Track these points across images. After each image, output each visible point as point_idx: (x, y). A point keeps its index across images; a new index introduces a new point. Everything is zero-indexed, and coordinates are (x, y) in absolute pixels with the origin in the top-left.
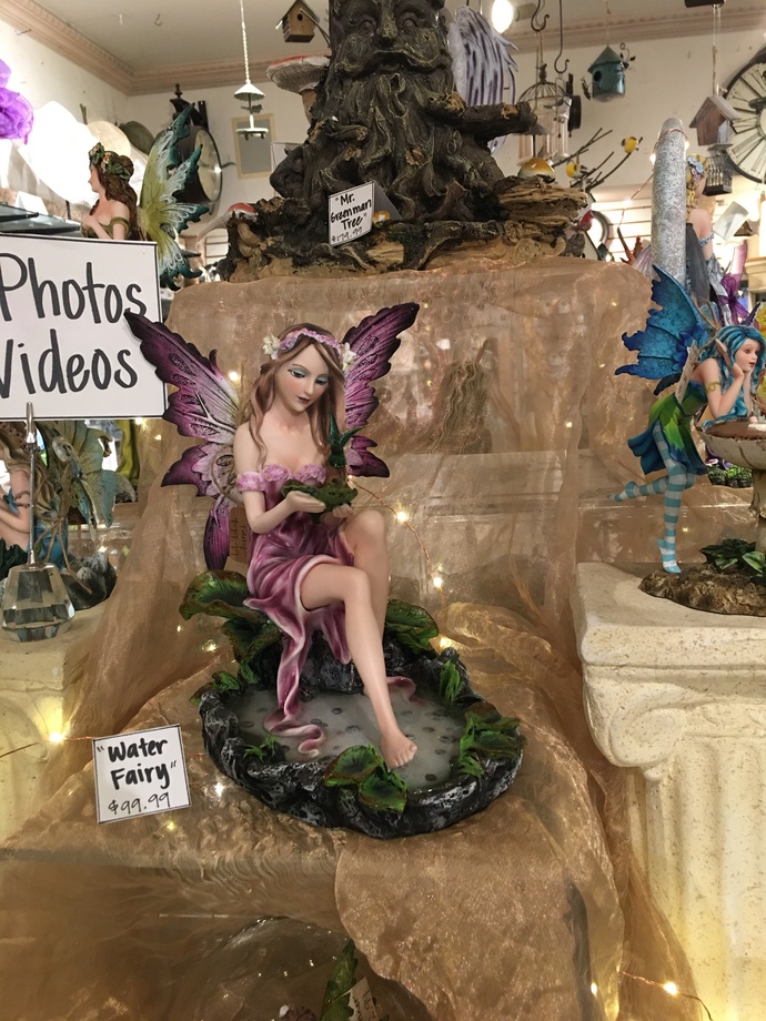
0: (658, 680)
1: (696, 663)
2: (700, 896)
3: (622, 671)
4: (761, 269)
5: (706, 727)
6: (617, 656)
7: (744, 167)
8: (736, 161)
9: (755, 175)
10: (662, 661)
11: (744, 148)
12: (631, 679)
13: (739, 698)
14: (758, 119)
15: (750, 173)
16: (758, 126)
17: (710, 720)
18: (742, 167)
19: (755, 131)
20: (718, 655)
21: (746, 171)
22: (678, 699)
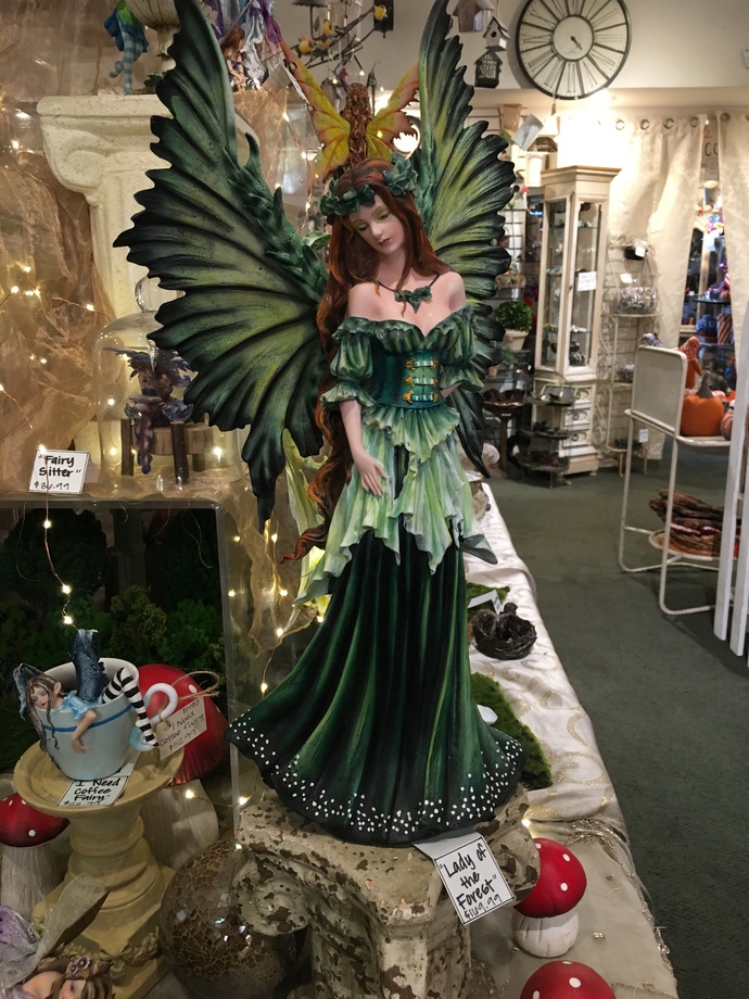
0: (80, 127)
1: (97, 114)
2: (118, 271)
3: (59, 119)
4: (555, 180)
5: (117, 167)
6: (54, 110)
7: (539, 80)
8: (531, 74)
9: (547, 89)
10: (79, 113)
11: (539, 63)
12: (64, 125)
13: (133, 148)
14: (552, 36)
15: (544, 87)
16: (551, 43)
17: (118, 162)
18: (536, 80)
19: (548, 48)
20: (108, 109)
21: (540, 84)
22: (96, 145)
